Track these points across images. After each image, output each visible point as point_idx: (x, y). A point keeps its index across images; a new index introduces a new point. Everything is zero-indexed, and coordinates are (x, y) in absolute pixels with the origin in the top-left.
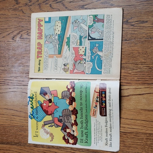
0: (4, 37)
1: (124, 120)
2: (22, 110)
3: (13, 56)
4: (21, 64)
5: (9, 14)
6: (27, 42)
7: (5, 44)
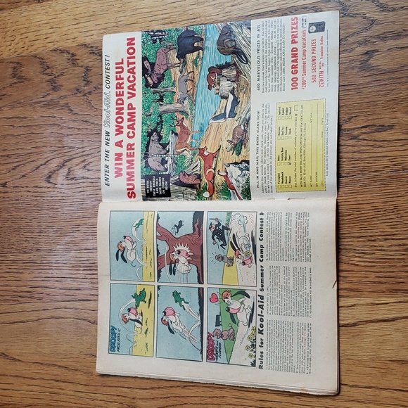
0: (24, 176)
1: (348, 388)
2: (78, 365)
3: (51, 224)
4: (71, 246)
5: (35, 117)
6: (84, 187)
7: (29, 194)
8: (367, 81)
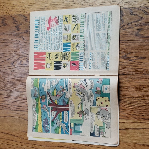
0: (3, 62)
2: (19, 135)
3: (12, 81)
4: (19, 90)
5: (9, 39)
6: (26, 68)
7: (4, 68)
8: (138, 40)
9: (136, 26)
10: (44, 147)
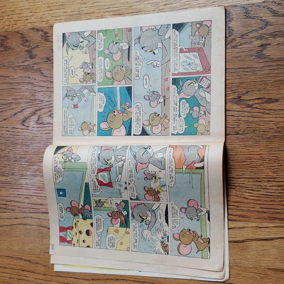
0: (5, 119)
2: (39, 259)
3: (23, 156)
4: (38, 173)
5: (15, 77)
7: (8, 133)
8: (261, 66)
9: (257, 38)
10: (89, 281)
